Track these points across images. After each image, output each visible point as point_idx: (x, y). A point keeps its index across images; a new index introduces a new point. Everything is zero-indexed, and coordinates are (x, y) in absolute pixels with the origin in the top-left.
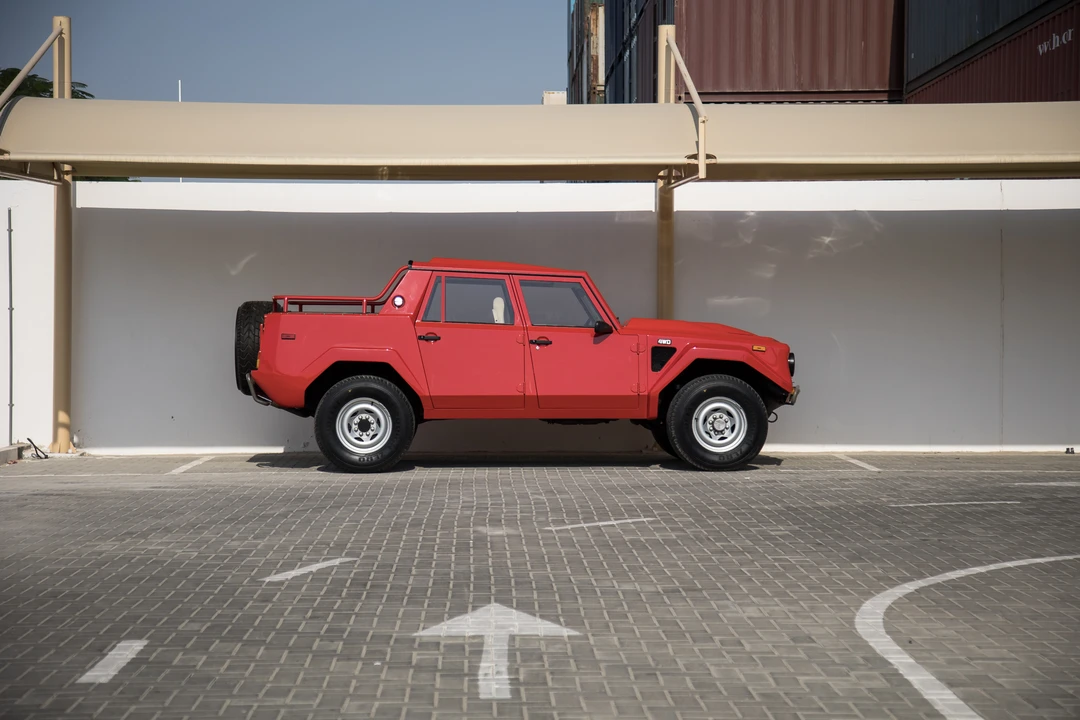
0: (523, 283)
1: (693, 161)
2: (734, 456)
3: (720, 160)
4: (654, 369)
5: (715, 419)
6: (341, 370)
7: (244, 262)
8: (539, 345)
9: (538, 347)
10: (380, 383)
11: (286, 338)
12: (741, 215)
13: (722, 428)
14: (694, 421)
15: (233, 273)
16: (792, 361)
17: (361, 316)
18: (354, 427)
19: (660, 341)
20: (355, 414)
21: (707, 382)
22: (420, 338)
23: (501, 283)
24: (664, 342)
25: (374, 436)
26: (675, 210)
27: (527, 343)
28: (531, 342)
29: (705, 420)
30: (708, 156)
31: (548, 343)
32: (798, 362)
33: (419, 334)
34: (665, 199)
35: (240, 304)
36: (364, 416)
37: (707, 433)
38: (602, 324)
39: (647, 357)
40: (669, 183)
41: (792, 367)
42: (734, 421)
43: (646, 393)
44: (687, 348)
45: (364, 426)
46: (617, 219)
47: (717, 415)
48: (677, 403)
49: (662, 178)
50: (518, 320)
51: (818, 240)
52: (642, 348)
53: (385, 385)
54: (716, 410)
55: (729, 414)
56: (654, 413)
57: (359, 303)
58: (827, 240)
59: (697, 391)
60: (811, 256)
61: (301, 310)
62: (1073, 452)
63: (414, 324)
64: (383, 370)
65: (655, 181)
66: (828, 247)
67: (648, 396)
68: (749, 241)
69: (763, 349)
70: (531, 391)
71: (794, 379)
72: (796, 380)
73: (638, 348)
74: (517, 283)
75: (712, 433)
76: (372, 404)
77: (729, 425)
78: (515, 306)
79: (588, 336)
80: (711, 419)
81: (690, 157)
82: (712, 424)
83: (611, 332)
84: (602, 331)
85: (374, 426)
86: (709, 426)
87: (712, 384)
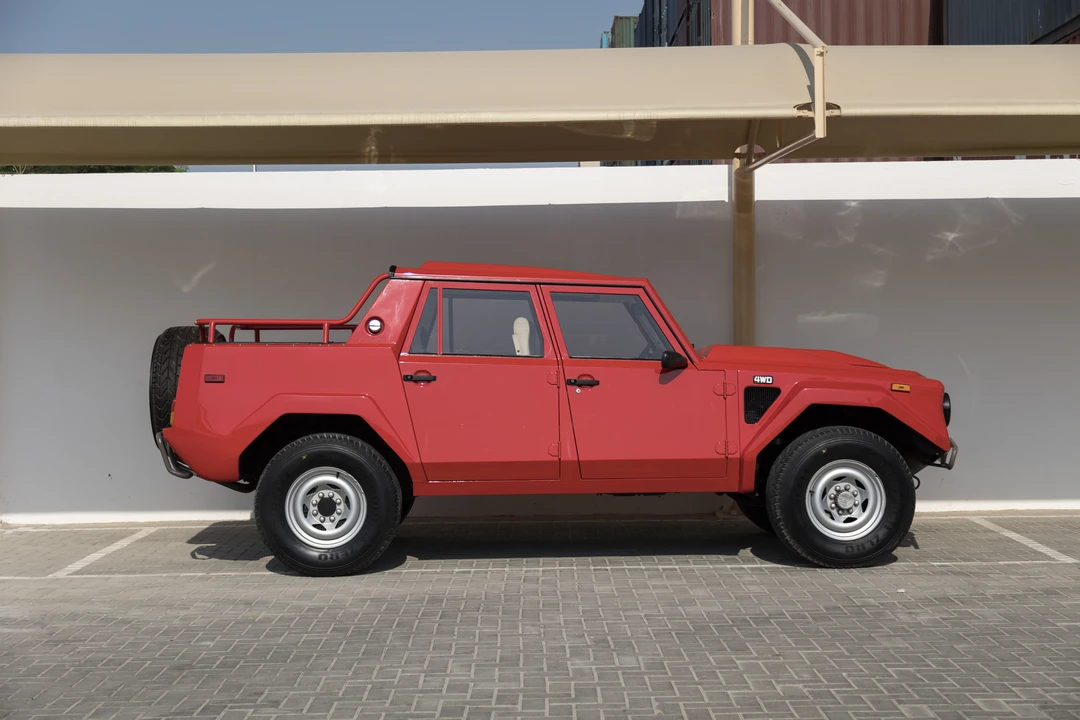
0: (555, 296)
1: (807, 114)
2: (868, 546)
3: (846, 111)
4: (749, 420)
5: (839, 492)
6: (291, 427)
7: (200, 274)
8: (580, 386)
9: (578, 390)
10: (350, 444)
11: (211, 380)
12: (838, 205)
13: (849, 504)
14: (808, 494)
15: (185, 289)
16: (947, 404)
17: (321, 348)
18: (313, 509)
19: (757, 379)
20: (313, 490)
21: (826, 438)
22: (406, 378)
23: (525, 295)
24: (763, 380)
25: (342, 522)
26: (756, 199)
27: (563, 384)
28: (569, 382)
29: (824, 493)
30: (829, 106)
31: (593, 384)
32: (955, 406)
33: (403, 374)
34: (743, 186)
35: (161, 332)
36: (327, 493)
37: (827, 512)
38: (673, 355)
39: (738, 402)
40: (749, 163)
41: (947, 413)
42: (867, 493)
43: (737, 455)
44: (796, 390)
45: (327, 508)
46: (678, 213)
47: (841, 485)
48: (781, 469)
49: (739, 156)
50: (549, 353)
51: (940, 236)
52: (730, 390)
53: (356, 448)
54: (839, 479)
55: (859, 484)
56: (749, 484)
57: (319, 327)
58: (951, 236)
59: (812, 452)
60: (931, 257)
61: (257, 338)
63: (398, 358)
64: (353, 425)
65: (729, 163)
66: (952, 245)
67: (741, 460)
68: (850, 239)
69: (907, 388)
70: (569, 455)
71: (949, 428)
72: (953, 431)
73: (725, 389)
74: (548, 299)
75: (834, 512)
76: (338, 475)
77: (859, 500)
78: (544, 330)
79: (651, 373)
80: (832, 492)
81: (800, 107)
82: (835, 499)
83: (685, 366)
84: (673, 364)
85: (341, 508)
86: (829, 502)
87: (833, 441)
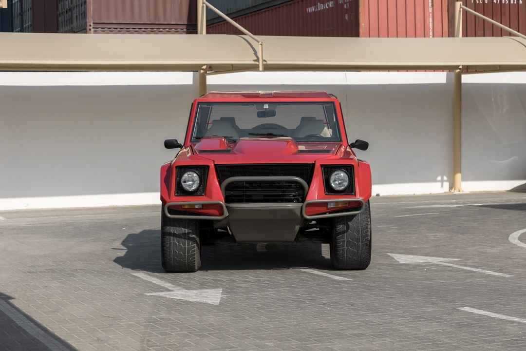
1: (257, 63)
3: (268, 62)
30: (263, 61)
34: (203, 80)
62: (379, 196)
81: (255, 61)
